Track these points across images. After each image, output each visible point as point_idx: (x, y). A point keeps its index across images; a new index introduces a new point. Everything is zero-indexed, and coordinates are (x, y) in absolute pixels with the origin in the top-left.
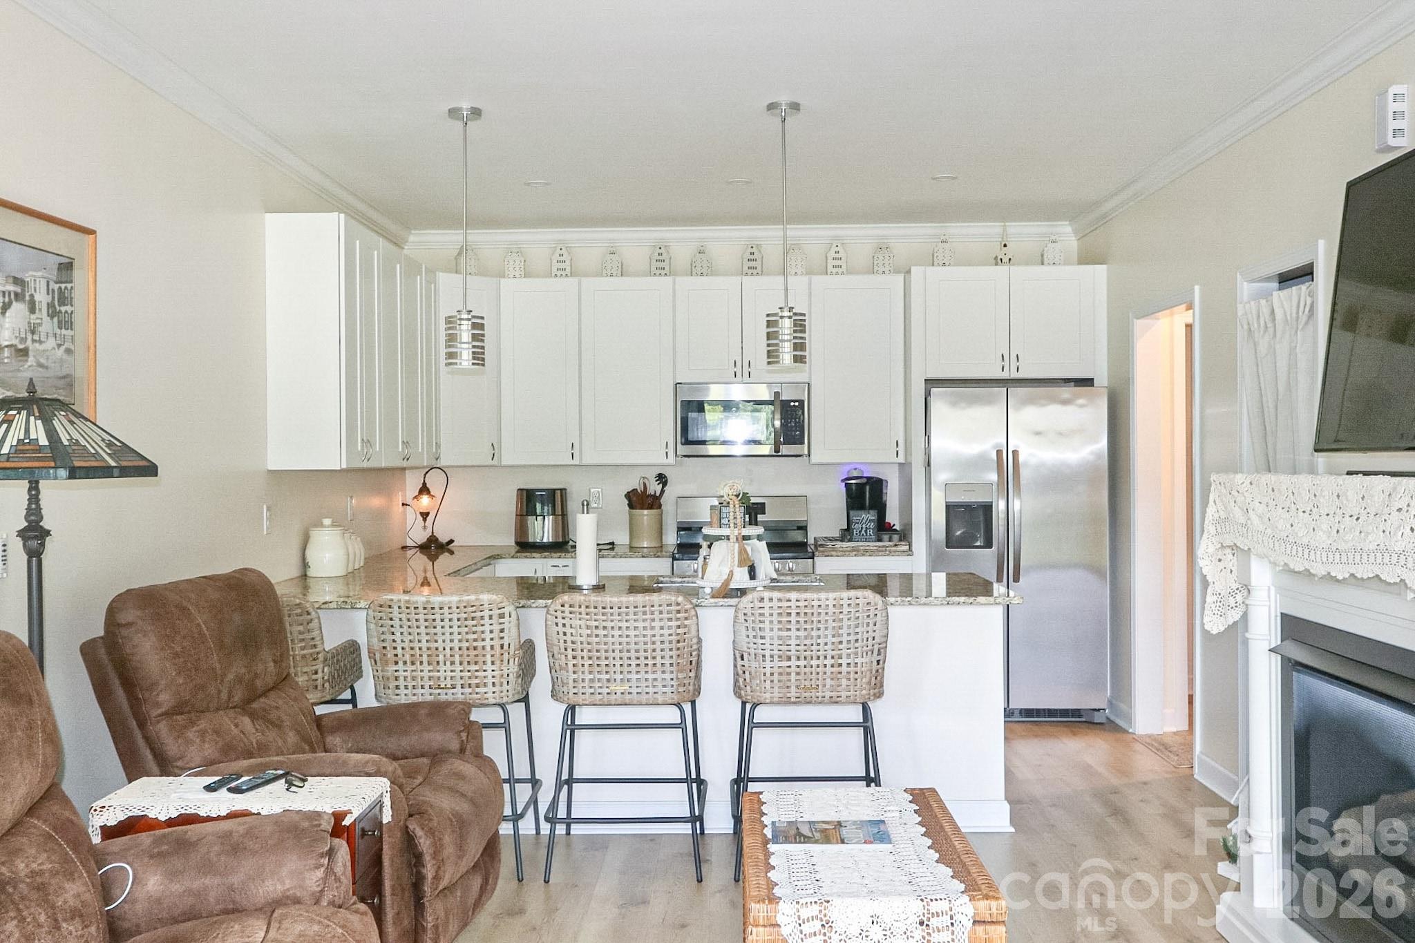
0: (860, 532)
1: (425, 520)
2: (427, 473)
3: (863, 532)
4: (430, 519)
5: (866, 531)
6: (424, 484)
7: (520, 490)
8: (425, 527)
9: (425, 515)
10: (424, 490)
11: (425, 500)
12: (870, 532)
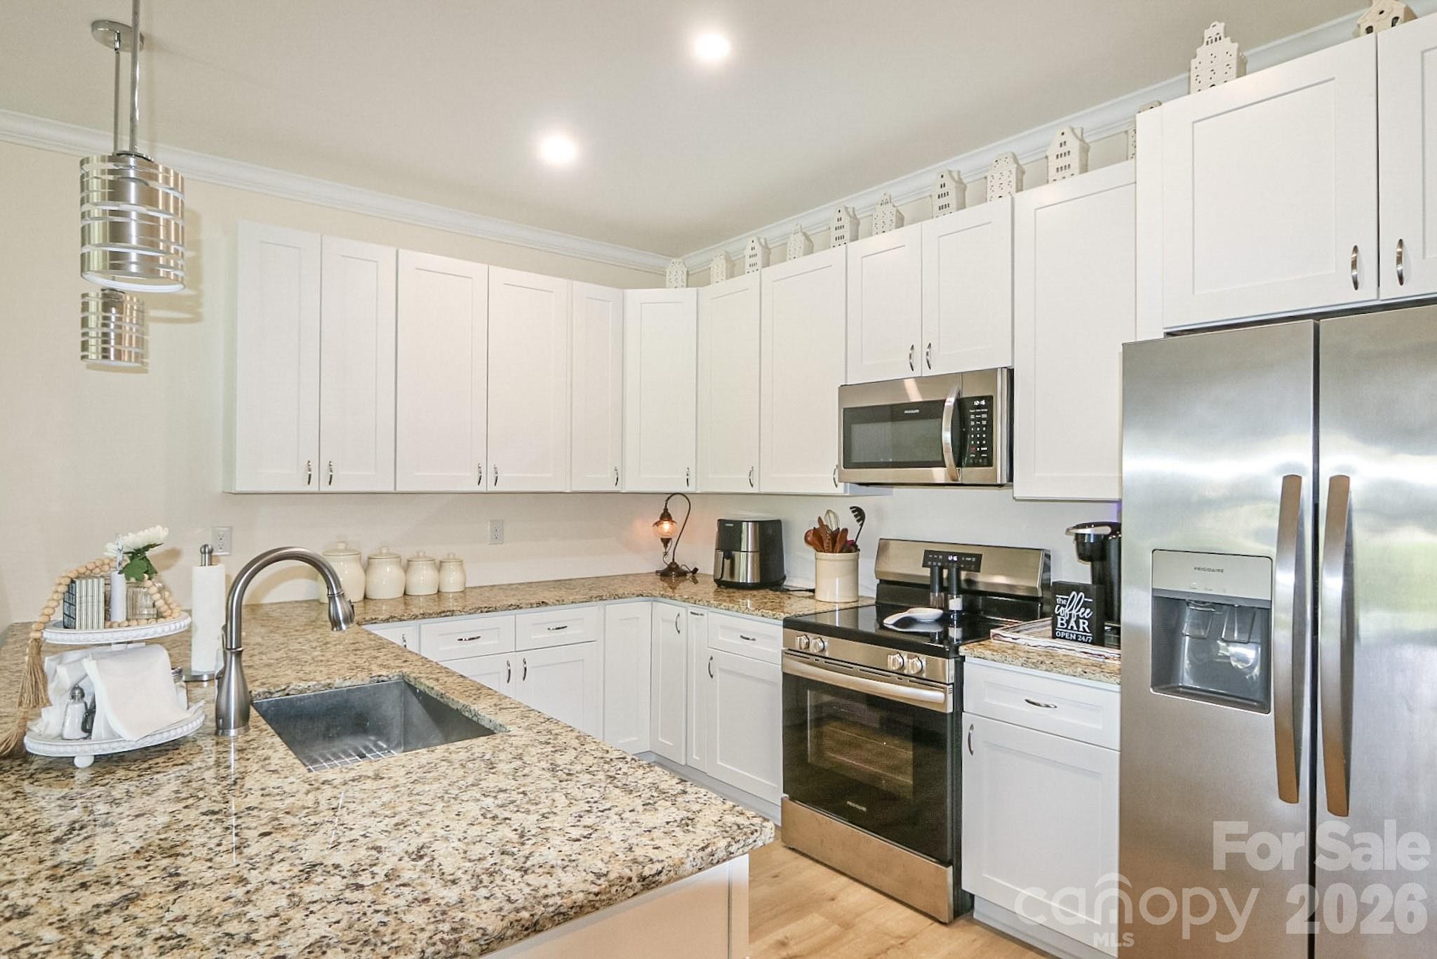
0: (1068, 622)
1: (666, 546)
2: (669, 498)
3: (1072, 623)
4: (671, 545)
5: (1077, 622)
6: (666, 510)
7: (719, 520)
8: (666, 554)
9: (666, 541)
10: (666, 516)
11: (666, 526)
12: (1084, 625)
